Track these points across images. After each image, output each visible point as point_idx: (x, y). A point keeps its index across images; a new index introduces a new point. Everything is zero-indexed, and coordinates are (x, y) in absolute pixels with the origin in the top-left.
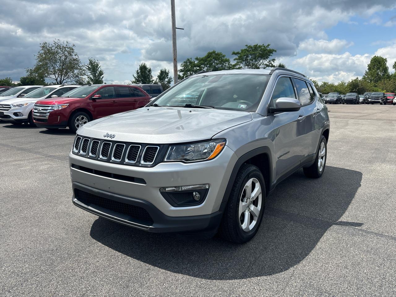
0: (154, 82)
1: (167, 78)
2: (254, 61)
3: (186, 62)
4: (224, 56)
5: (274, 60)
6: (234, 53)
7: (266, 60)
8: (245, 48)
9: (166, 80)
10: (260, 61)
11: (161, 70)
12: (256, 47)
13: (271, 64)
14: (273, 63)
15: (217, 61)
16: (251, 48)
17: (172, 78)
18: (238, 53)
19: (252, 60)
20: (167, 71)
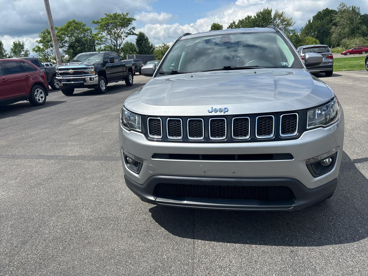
0: (8, 56)
1: (23, 50)
2: (115, 29)
3: (44, 33)
4: (84, 26)
5: (134, 28)
6: (94, 22)
7: (127, 29)
8: (105, 16)
9: (23, 53)
10: (121, 30)
11: (14, 43)
12: (116, 16)
13: (132, 31)
14: (133, 31)
15: (78, 31)
16: (111, 16)
17: (29, 51)
18: (98, 22)
19: (114, 29)
20: (21, 43)
